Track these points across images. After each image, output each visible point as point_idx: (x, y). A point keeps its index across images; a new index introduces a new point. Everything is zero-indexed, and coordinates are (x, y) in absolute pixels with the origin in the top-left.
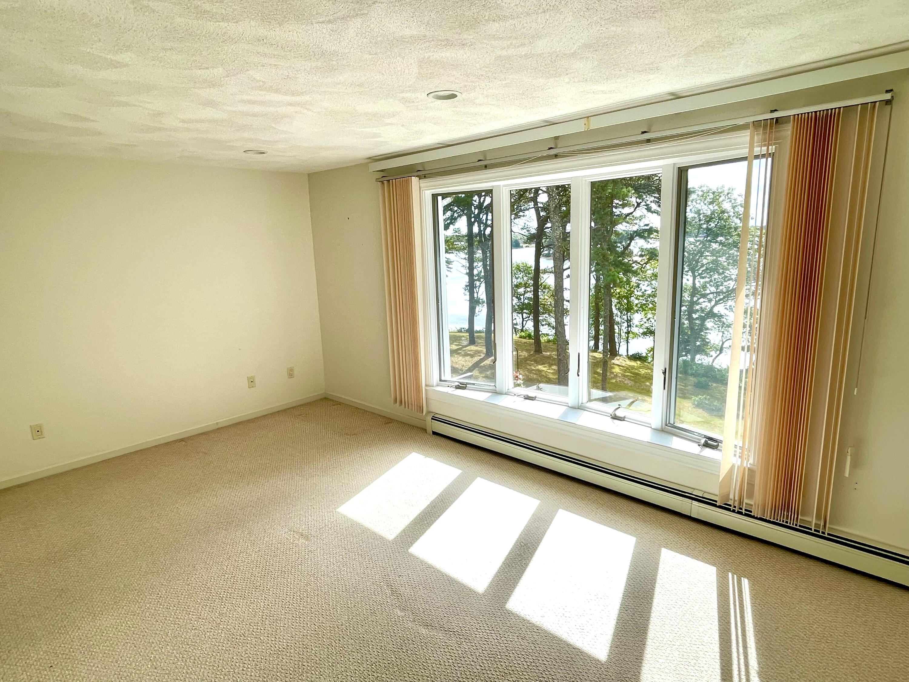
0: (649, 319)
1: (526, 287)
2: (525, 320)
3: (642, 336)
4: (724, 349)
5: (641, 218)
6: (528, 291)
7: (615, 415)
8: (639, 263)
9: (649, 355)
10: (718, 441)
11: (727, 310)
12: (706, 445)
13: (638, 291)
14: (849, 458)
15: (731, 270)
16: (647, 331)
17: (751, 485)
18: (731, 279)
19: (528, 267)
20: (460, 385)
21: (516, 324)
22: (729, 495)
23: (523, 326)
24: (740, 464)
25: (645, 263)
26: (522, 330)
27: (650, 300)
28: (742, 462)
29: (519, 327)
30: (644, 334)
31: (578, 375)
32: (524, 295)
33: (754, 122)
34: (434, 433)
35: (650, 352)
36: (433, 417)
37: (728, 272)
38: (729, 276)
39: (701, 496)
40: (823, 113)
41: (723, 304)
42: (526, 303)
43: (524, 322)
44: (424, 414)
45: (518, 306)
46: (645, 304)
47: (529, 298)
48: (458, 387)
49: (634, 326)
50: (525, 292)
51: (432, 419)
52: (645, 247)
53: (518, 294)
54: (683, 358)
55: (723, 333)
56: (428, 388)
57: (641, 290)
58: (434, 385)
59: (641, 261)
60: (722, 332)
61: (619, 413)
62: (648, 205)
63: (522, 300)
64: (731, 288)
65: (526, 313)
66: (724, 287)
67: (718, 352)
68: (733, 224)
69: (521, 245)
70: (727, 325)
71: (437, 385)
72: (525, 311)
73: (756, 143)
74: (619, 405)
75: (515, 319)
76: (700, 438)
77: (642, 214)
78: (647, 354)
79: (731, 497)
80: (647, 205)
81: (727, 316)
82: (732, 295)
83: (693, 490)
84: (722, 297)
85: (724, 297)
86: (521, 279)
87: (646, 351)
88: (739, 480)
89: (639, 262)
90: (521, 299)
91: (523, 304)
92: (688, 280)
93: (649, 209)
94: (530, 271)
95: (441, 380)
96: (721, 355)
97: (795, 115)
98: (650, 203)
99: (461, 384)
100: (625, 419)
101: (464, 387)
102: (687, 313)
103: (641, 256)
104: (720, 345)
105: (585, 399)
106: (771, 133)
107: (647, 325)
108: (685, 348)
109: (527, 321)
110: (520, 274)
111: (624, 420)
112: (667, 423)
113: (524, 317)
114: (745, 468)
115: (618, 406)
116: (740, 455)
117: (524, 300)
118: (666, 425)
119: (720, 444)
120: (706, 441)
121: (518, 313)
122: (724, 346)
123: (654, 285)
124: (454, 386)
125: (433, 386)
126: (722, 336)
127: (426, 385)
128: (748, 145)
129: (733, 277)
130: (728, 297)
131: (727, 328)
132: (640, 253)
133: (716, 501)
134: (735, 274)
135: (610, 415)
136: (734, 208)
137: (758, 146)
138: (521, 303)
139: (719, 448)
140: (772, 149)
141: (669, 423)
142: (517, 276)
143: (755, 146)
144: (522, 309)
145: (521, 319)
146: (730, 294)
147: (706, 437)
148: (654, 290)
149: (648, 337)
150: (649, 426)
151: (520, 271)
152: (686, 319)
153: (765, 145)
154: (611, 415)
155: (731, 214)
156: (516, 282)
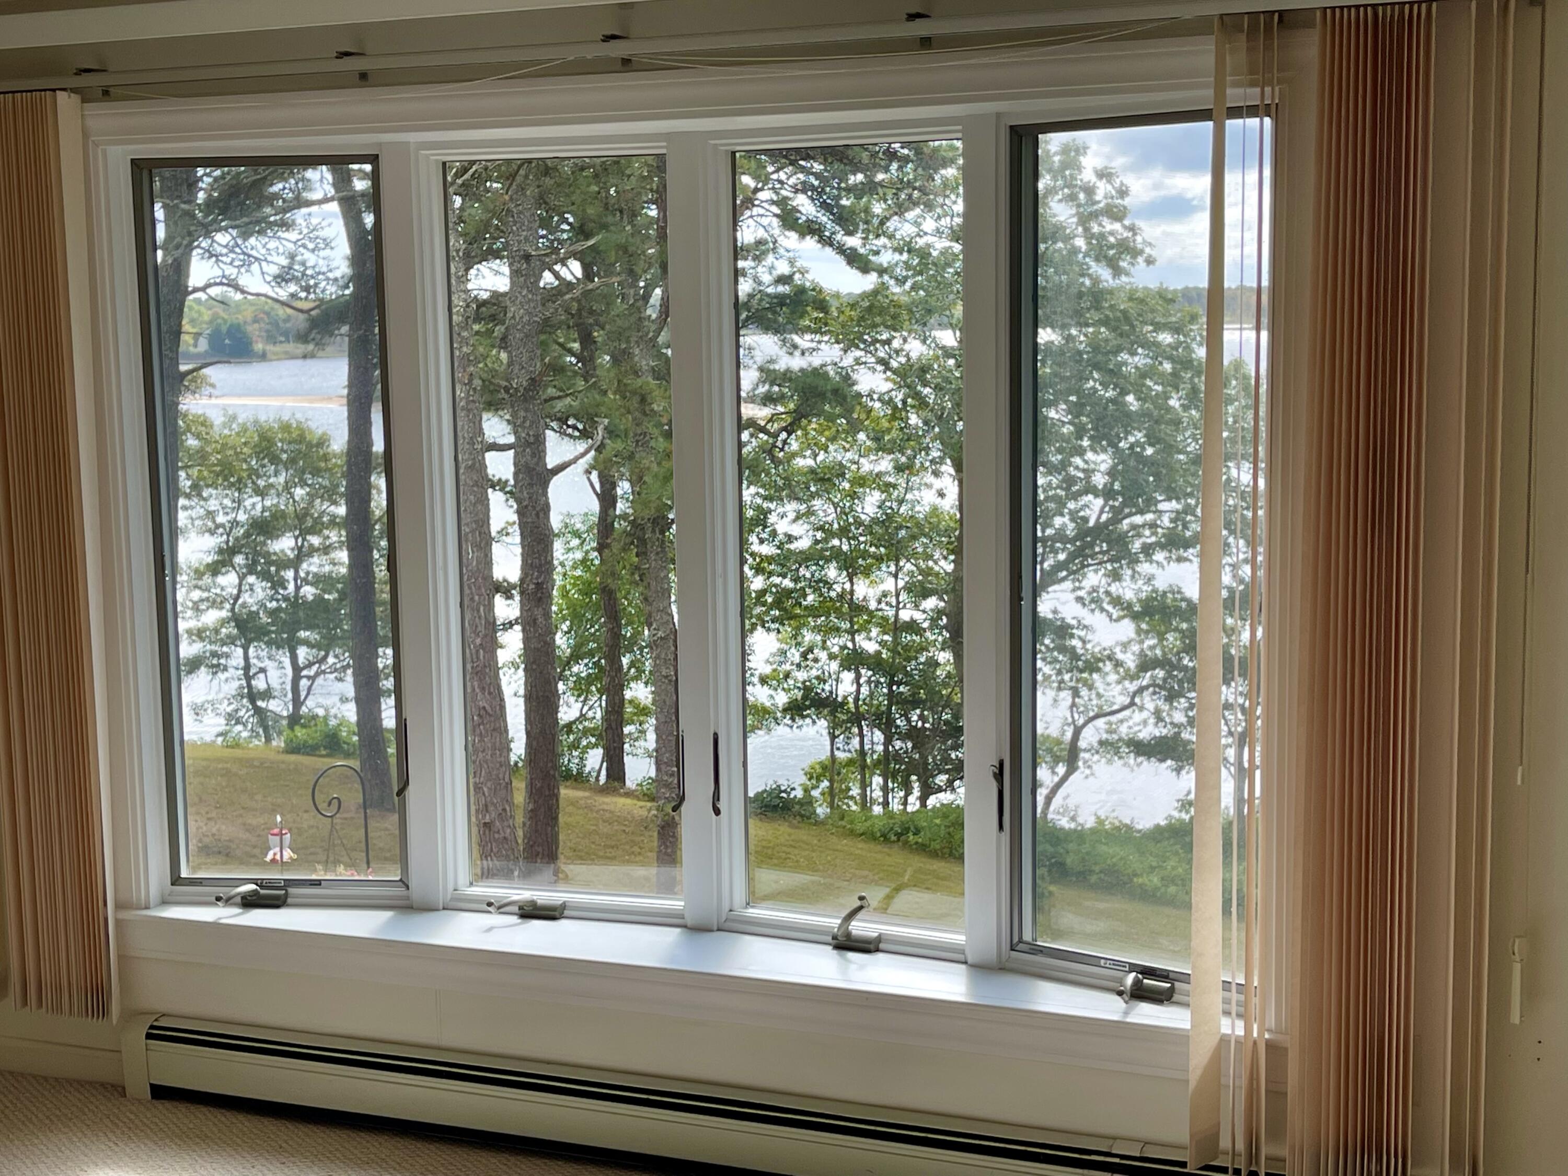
0: (810, 650)
1: (304, 533)
2: (304, 673)
3: (787, 721)
4: (1082, 755)
5: (760, 250)
6: (313, 550)
7: (848, 935)
8: (763, 430)
9: (815, 793)
10: (1171, 976)
11: (1084, 605)
12: (1139, 994)
13: (762, 541)
14: (1517, 968)
15: (1090, 455)
16: (805, 697)
17: (1277, 1094)
18: (1090, 489)
19: (310, 445)
20: (263, 892)
21: (267, 694)
22: (1216, 1136)
23: (297, 702)
24: (1242, 1033)
25: (785, 429)
26: (294, 719)
27: (808, 575)
28: (1248, 1029)
29: (278, 707)
30: (795, 710)
31: (717, 812)
32: (295, 563)
33: (1221, 16)
34: (160, 1093)
35: (819, 780)
36: (152, 1027)
37: (1077, 461)
38: (1081, 475)
39: (1138, 1155)
40: (1393, 10)
41: (1068, 585)
42: (310, 598)
43: (304, 683)
44: (114, 1022)
45: (273, 613)
46: (788, 593)
47: (319, 580)
48: (250, 902)
49: (755, 680)
50: (302, 554)
51: (149, 1036)
52: (781, 366)
53: (269, 563)
54: (941, 796)
55: (1076, 693)
56: (126, 915)
57: (774, 534)
58: (152, 904)
59: (770, 420)
60: (1071, 688)
61: (861, 928)
62: (786, 199)
63: (291, 587)
64: (1091, 523)
65: (306, 643)
66: (1066, 519)
67: (1061, 769)
68: (1088, 282)
69: (259, 347)
70: (1086, 662)
71: (165, 902)
72: (303, 634)
73: (1231, 75)
74: (861, 898)
75: (263, 670)
76: (1120, 974)
77: (761, 234)
78: (806, 790)
79: (1225, 1143)
80: (782, 202)
81: (1085, 627)
82: (1097, 549)
83: (1111, 1141)
84: (1062, 557)
85: (1072, 557)
86: (278, 495)
87: (804, 779)
88: (1244, 1082)
89: (762, 423)
90: (282, 583)
91: (296, 602)
92: (941, 494)
93: (789, 219)
94: (320, 460)
95: (176, 880)
96: (1072, 778)
97: (1325, 8)
98: (791, 195)
99: (261, 887)
100: (882, 946)
101: (277, 897)
102: (945, 620)
103: (768, 399)
104: (1069, 735)
105: (740, 895)
106: (1268, 48)
107: (801, 675)
108: (946, 759)
109: (312, 679)
110: (276, 474)
111: (878, 950)
112: (1016, 939)
113: (301, 660)
114: (1255, 1043)
115: (858, 903)
116: (1242, 1009)
117: (298, 589)
118: (1012, 950)
119: (1177, 984)
120: (1137, 982)
121: (269, 644)
122: (1082, 744)
123: (821, 514)
124: (238, 899)
125: (147, 908)
126: (1073, 705)
127: (118, 906)
128: (1212, 79)
129: (1099, 480)
130: (1086, 557)
131: (1085, 675)
132: (763, 389)
133: (1183, 1164)
134: (1104, 467)
135: (829, 939)
136: (1085, 220)
137: (1236, 85)
138: (286, 599)
139: (1176, 997)
140: (1271, 95)
141: (1021, 941)
142: (261, 483)
143: (1228, 83)
144: (293, 626)
145: (289, 671)
146: (1092, 545)
147: (1133, 968)
148: (819, 535)
149: (808, 721)
150: (961, 957)
151: (275, 460)
152: (944, 642)
153: (1253, 84)
154: (834, 938)
155: (1080, 243)
156: (259, 507)
